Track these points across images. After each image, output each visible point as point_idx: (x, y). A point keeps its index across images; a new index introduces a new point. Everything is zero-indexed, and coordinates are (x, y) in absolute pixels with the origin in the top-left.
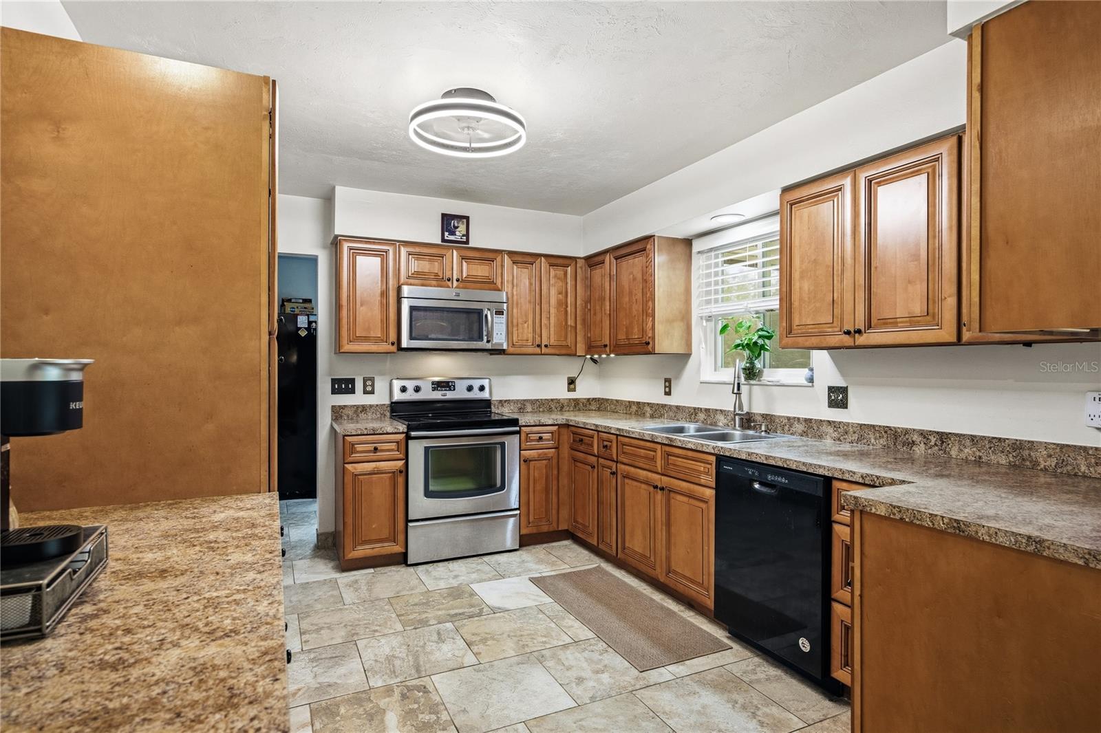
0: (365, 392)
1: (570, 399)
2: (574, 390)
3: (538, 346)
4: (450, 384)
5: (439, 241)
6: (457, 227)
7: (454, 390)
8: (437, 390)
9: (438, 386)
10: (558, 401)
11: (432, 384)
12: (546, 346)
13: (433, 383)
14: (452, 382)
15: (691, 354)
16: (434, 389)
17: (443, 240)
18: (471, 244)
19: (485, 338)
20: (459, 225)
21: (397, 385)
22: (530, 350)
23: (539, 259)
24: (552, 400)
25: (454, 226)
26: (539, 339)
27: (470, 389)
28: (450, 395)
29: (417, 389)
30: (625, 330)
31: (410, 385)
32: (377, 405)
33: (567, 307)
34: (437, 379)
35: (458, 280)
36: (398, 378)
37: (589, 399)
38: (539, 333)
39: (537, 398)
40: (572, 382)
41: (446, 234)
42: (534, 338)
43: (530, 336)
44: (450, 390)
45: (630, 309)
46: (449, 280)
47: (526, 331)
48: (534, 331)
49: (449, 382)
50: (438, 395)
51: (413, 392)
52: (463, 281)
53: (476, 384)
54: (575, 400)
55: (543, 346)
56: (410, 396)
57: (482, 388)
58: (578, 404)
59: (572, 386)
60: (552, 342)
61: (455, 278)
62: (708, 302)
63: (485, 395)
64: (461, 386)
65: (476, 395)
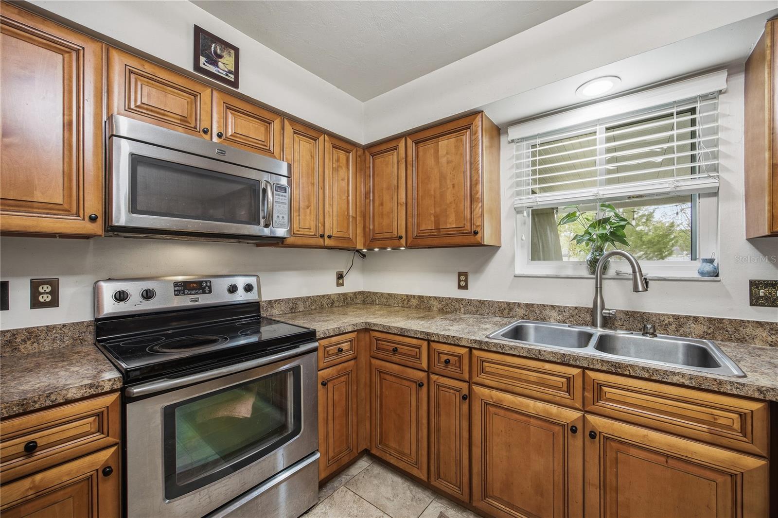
0: (35, 304)
1: (339, 294)
2: (342, 285)
3: (322, 236)
4: (204, 284)
5: (189, 67)
6: (221, 57)
7: (210, 292)
8: (184, 293)
9: (183, 288)
10: (329, 296)
11: (175, 287)
12: (329, 237)
13: (176, 284)
14: (206, 282)
15: (500, 247)
16: (177, 293)
17: (197, 67)
18: (241, 90)
19: (262, 221)
20: (224, 54)
21: (108, 290)
22: (312, 241)
23: (323, 136)
24: (323, 296)
25: (215, 52)
26: (322, 228)
27: (233, 289)
28: (204, 300)
29: (148, 295)
30: (433, 219)
31: (134, 289)
32: (64, 326)
33: (348, 196)
34: (180, 278)
35: (220, 136)
36: (110, 279)
37: (355, 293)
38: (322, 220)
39: (309, 296)
40: (340, 276)
41: (203, 60)
42: (316, 227)
43: (313, 224)
44: (204, 292)
45: (442, 195)
46: (205, 132)
47: (308, 217)
48: (317, 216)
49: (202, 282)
50: (185, 301)
51: (141, 299)
52: (227, 139)
53: (241, 282)
54: (344, 295)
55: (326, 237)
56: (135, 305)
57: (248, 288)
58: (347, 299)
59: (341, 281)
60: (335, 233)
61: (215, 131)
62: (519, 193)
63: (252, 297)
64: (220, 286)
65: (241, 296)
